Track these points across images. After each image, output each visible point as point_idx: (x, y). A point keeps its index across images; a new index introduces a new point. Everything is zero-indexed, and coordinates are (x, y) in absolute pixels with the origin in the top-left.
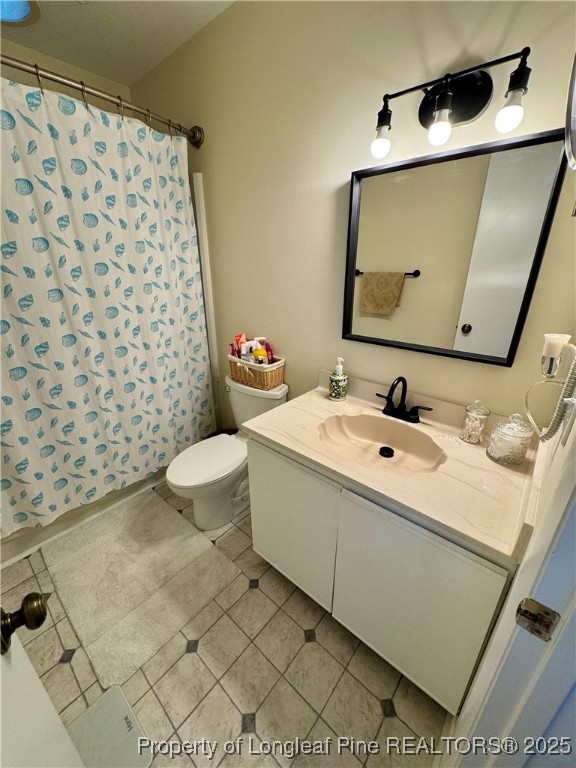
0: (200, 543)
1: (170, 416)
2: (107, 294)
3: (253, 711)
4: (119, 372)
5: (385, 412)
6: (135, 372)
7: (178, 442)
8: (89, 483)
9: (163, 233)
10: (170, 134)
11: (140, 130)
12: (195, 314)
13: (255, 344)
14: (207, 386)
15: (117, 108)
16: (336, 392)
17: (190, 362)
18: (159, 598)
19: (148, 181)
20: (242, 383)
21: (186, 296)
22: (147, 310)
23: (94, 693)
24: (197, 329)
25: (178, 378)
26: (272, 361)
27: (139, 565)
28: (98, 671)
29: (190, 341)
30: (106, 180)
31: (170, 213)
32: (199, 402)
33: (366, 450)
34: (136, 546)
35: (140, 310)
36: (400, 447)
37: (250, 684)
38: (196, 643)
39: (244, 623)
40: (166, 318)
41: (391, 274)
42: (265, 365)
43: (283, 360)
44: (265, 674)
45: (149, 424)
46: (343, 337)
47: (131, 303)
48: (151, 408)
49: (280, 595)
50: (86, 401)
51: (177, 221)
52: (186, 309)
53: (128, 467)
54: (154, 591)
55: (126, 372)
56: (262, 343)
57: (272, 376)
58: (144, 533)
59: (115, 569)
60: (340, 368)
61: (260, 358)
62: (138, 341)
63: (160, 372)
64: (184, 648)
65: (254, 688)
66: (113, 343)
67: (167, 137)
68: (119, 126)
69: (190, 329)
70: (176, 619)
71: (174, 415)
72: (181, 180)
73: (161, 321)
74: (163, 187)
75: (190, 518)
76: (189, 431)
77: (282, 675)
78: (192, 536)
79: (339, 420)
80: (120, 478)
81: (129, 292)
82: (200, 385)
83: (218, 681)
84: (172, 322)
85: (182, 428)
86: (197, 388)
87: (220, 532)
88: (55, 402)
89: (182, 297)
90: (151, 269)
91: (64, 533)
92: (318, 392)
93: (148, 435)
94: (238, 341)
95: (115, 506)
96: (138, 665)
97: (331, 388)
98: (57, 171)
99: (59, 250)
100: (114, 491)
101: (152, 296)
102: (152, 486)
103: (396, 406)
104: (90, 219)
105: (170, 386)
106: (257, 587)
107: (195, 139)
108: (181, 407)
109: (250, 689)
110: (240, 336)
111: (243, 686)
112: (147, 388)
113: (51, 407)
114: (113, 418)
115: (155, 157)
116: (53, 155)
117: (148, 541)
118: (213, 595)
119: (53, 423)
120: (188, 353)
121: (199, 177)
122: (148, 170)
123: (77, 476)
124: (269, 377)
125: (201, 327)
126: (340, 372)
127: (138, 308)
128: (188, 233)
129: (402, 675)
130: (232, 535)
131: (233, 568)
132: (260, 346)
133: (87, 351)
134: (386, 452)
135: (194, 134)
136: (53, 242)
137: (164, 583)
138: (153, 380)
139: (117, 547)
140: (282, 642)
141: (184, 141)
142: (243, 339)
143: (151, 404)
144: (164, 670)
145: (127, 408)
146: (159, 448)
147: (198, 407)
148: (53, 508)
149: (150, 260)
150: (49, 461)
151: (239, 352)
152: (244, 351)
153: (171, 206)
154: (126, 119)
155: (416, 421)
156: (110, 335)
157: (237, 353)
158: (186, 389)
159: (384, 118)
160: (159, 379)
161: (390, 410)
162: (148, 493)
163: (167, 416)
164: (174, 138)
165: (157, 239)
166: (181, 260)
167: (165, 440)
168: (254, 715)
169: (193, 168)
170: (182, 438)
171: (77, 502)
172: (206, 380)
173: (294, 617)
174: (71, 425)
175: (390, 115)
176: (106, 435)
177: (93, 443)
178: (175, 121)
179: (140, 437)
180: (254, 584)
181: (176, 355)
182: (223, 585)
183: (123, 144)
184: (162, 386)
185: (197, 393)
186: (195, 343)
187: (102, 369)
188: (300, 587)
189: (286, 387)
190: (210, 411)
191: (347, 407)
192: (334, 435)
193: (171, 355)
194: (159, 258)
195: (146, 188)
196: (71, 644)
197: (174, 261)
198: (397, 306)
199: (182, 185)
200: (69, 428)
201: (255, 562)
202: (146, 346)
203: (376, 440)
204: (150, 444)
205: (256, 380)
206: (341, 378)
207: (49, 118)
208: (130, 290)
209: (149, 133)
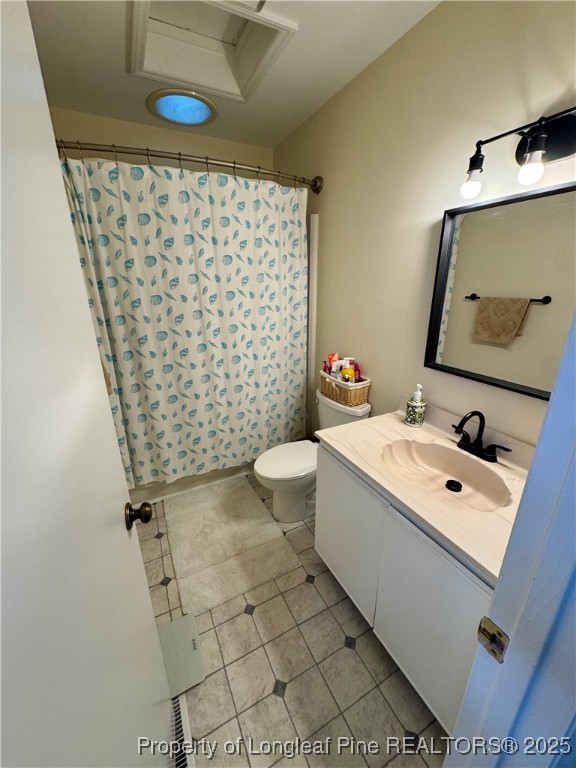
0: (273, 531)
1: (266, 417)
2: (231, 314)
3: (286, 681)
4: (233, 375)
5: (460, 445)
6: (244, 376)
7: (271, 441)
8: (201, 459)
9: (280, 267)
10: (295, 187)
11: (272, 189)
12: (298, 333)
13: (345, 362)
14: (302, 396)
15: (257, 175)
16: (412, 418)
17: (290, 374)
18: (233, 563)
19: (273, 226)
20: (329, 397)
21: (292, 317)
22: (259, 328)
23: (177, 614)
24: (299, 346)
25: (278, 385)
26: (359, 380)
27: (224, 533)
28: (182, 600)
29: (291, 355)
30: (242, 229)
31: (288, 248)
32: (293, 409)
33: (432, 479)
34: (224, 518)
35: (254, 327)
36: (470, 483)
37: (288, 659)
38: (253, 608)
39: (295, 608)
40: (273, 335)
41: (512, 300)
42: (349, 384)
43: (369, 380)
44: (303, 657)
45: (249, 421)
46: (425, 365)
47: (248, 322)
48: (253, 408)
49: (332, 598)
50: (207, 395)
51: (292, 255)
52: (291, 328)
53: (229, 453)
54: (231, 557)
55: (237, 376)
56: (351, 363)
57: (356, 394)
58: (233, 510)
59: (208, 530)
60: (419, 395)
61: (347, 376)
62: (250, 353)
63: (264, 379)
64: (244, 608)
65: (290, 663)
66: (232, 352)
67: (293, 190)
68: (256, 188)
69: (293, 345)
70: (243, 584)
71: (271, 417)
72: (299, 222)
73: (270, 338)
74: (285, 229)
75: (270, 507)
76: (281, 432)
77: (317, 664)
78: (268, 522)
79: (408, 445)
80: (222, 460)
81: (247, 313)
82: (295, 394)
83: (263, 645)
84: (278, 338)
85: (275, 429)
86: (293, 396)
87: (291, 526)
88: (187, 392)
89: (289, 318)
90: (267, 295)
91: (179, 493)
92: (397, 415)
93: (248, 430)
94: (330, 359)
95: (217, 482)
96: (209, 607)
97: (408, 413)
98: (210, 227)
99: (204, 282)
100: (216, 470)
101: (265, 316)
102: (246, 473)
103: (472, 441)
104: (227, 258)
105: (270, 392)
106: (312, 582)
107: (316, 187)
108: (277, 411)
109: (287, 663)
110: (333, 355)
111: (282, 658)
112: (251, 391)
113: (184, 395)
114: (223, 411)
115: (281, 206)
116: (210, 216)
117: (234, 516)
118: (273, 576)
119: (184, 407)
120: (289, 366)
121: (315, 218)
122: (275, 218)
123: (193, 451)
124: (353, 396)
125: (302, 345)
126: (418, 398)
127: (253, 326)
128: (300, 265)
129: (435, 720)
130: (301, 531)
131: (295, 561)
132: (348, 366)
133: (212, 357)
134: (453, 486)
135: (316, 182)
136: (201, 277)
137: (240, 553)
138: (257, 385)
139: (212, 514)
140: (322, 636)
141: (305, 191)
142: (336, 357)
143: (253, 405)
144: (226, 618)
145: (235, 405)
146: (255, 442)
147: (292, 413)
148: (175, 471)
149: (267, 288)
150: (177, 435)
151: (330, 369)
152: (334, 369)
153: (289, 244)
154: (262, 182)
155: (493, 460)
156: (230, 346)
157: (328, 369)
158: (283, 396)
159: (476, 162)
160: (262, 385)
161: (465, 444)
162: (241, 479)
163: (265, 417)
164: (298, 190)
165: (274, 271)
166: (292, 287)
167: (260, 436)
168: (285, 684)
169: (310, 212)
170: (275, 438)
171: (191, 471)
172: (300, 391)
173: (339, 620)
174: (194, 411)
175: (482, 159)
176: (216, 424)
177: (207, 428)
178: (300, 175)
179: (241, 430)
180: (310, 579)
181: (278, 366)
182: (284, 571)
183: (257, 201)
184: (264, 390)
185: (292, 401)
186: (296, 357)
187: (220, 371)
188: (351, 597)
189: (369, 406)
190: (302, 419)
191: (420, 434)
192: (401, 458)
193: (274, 366)
194: (274, 286)
195: (271, 231)
196: (170, 574)
197: (286, 288)
198: (517, 335)
199: (300, 226)
200: (193, 413)
201: (316, 561)
202: (255, 357)
203: (446, 471)
204: (248, 438)
205: (341, 395)
206: (419, 404)
207: (210, 192)
208: (248, 311)
209: (278, 188)
